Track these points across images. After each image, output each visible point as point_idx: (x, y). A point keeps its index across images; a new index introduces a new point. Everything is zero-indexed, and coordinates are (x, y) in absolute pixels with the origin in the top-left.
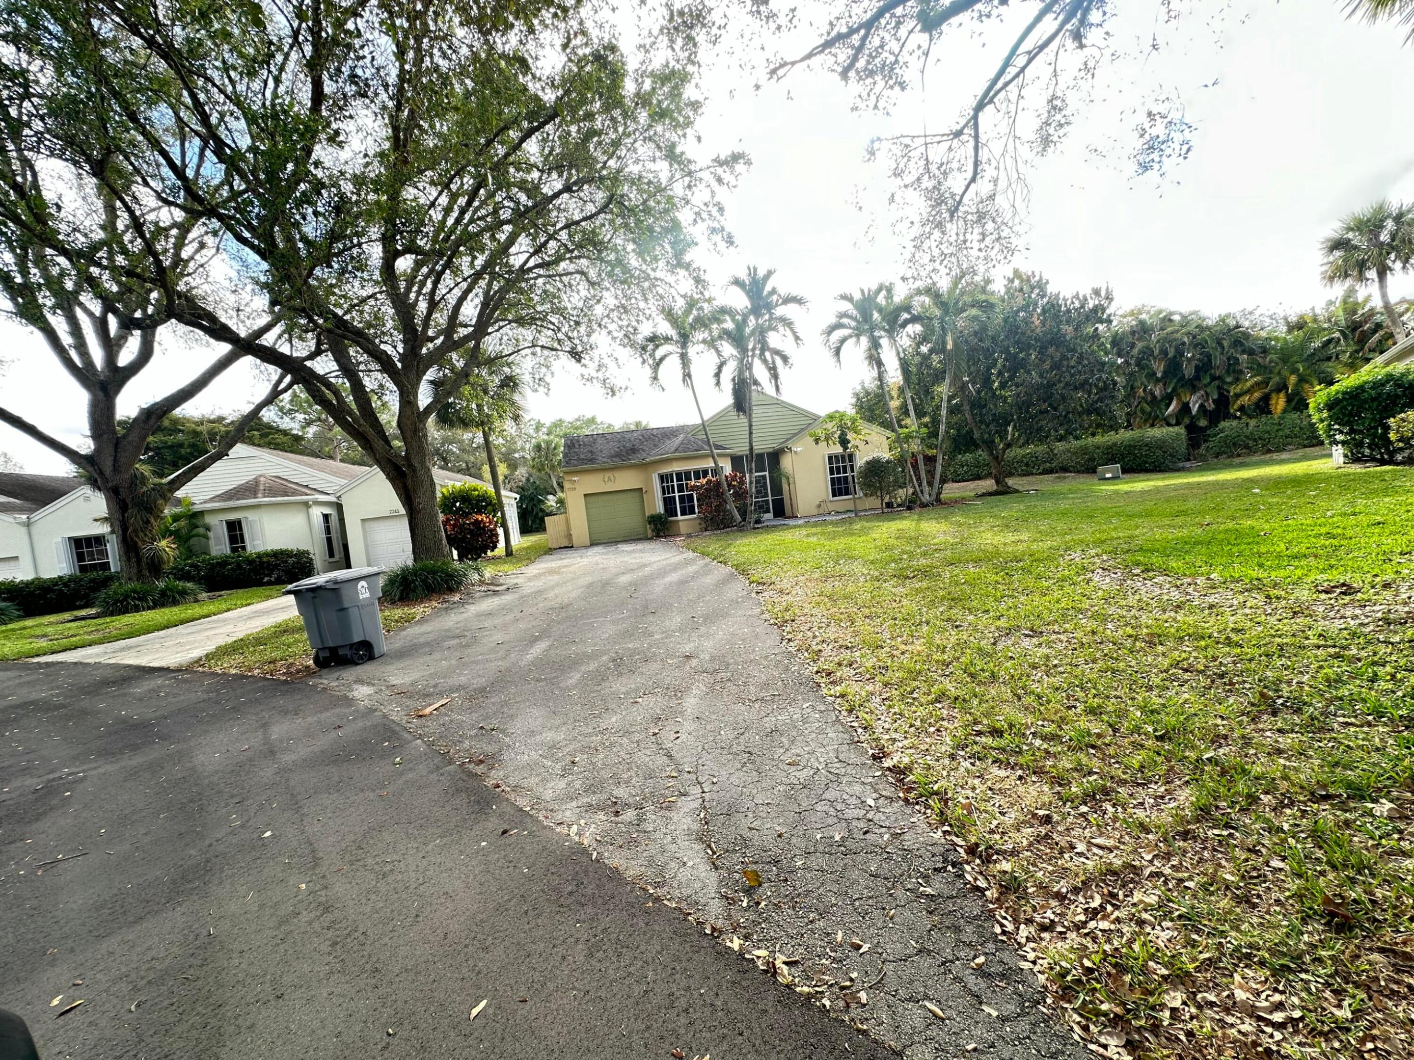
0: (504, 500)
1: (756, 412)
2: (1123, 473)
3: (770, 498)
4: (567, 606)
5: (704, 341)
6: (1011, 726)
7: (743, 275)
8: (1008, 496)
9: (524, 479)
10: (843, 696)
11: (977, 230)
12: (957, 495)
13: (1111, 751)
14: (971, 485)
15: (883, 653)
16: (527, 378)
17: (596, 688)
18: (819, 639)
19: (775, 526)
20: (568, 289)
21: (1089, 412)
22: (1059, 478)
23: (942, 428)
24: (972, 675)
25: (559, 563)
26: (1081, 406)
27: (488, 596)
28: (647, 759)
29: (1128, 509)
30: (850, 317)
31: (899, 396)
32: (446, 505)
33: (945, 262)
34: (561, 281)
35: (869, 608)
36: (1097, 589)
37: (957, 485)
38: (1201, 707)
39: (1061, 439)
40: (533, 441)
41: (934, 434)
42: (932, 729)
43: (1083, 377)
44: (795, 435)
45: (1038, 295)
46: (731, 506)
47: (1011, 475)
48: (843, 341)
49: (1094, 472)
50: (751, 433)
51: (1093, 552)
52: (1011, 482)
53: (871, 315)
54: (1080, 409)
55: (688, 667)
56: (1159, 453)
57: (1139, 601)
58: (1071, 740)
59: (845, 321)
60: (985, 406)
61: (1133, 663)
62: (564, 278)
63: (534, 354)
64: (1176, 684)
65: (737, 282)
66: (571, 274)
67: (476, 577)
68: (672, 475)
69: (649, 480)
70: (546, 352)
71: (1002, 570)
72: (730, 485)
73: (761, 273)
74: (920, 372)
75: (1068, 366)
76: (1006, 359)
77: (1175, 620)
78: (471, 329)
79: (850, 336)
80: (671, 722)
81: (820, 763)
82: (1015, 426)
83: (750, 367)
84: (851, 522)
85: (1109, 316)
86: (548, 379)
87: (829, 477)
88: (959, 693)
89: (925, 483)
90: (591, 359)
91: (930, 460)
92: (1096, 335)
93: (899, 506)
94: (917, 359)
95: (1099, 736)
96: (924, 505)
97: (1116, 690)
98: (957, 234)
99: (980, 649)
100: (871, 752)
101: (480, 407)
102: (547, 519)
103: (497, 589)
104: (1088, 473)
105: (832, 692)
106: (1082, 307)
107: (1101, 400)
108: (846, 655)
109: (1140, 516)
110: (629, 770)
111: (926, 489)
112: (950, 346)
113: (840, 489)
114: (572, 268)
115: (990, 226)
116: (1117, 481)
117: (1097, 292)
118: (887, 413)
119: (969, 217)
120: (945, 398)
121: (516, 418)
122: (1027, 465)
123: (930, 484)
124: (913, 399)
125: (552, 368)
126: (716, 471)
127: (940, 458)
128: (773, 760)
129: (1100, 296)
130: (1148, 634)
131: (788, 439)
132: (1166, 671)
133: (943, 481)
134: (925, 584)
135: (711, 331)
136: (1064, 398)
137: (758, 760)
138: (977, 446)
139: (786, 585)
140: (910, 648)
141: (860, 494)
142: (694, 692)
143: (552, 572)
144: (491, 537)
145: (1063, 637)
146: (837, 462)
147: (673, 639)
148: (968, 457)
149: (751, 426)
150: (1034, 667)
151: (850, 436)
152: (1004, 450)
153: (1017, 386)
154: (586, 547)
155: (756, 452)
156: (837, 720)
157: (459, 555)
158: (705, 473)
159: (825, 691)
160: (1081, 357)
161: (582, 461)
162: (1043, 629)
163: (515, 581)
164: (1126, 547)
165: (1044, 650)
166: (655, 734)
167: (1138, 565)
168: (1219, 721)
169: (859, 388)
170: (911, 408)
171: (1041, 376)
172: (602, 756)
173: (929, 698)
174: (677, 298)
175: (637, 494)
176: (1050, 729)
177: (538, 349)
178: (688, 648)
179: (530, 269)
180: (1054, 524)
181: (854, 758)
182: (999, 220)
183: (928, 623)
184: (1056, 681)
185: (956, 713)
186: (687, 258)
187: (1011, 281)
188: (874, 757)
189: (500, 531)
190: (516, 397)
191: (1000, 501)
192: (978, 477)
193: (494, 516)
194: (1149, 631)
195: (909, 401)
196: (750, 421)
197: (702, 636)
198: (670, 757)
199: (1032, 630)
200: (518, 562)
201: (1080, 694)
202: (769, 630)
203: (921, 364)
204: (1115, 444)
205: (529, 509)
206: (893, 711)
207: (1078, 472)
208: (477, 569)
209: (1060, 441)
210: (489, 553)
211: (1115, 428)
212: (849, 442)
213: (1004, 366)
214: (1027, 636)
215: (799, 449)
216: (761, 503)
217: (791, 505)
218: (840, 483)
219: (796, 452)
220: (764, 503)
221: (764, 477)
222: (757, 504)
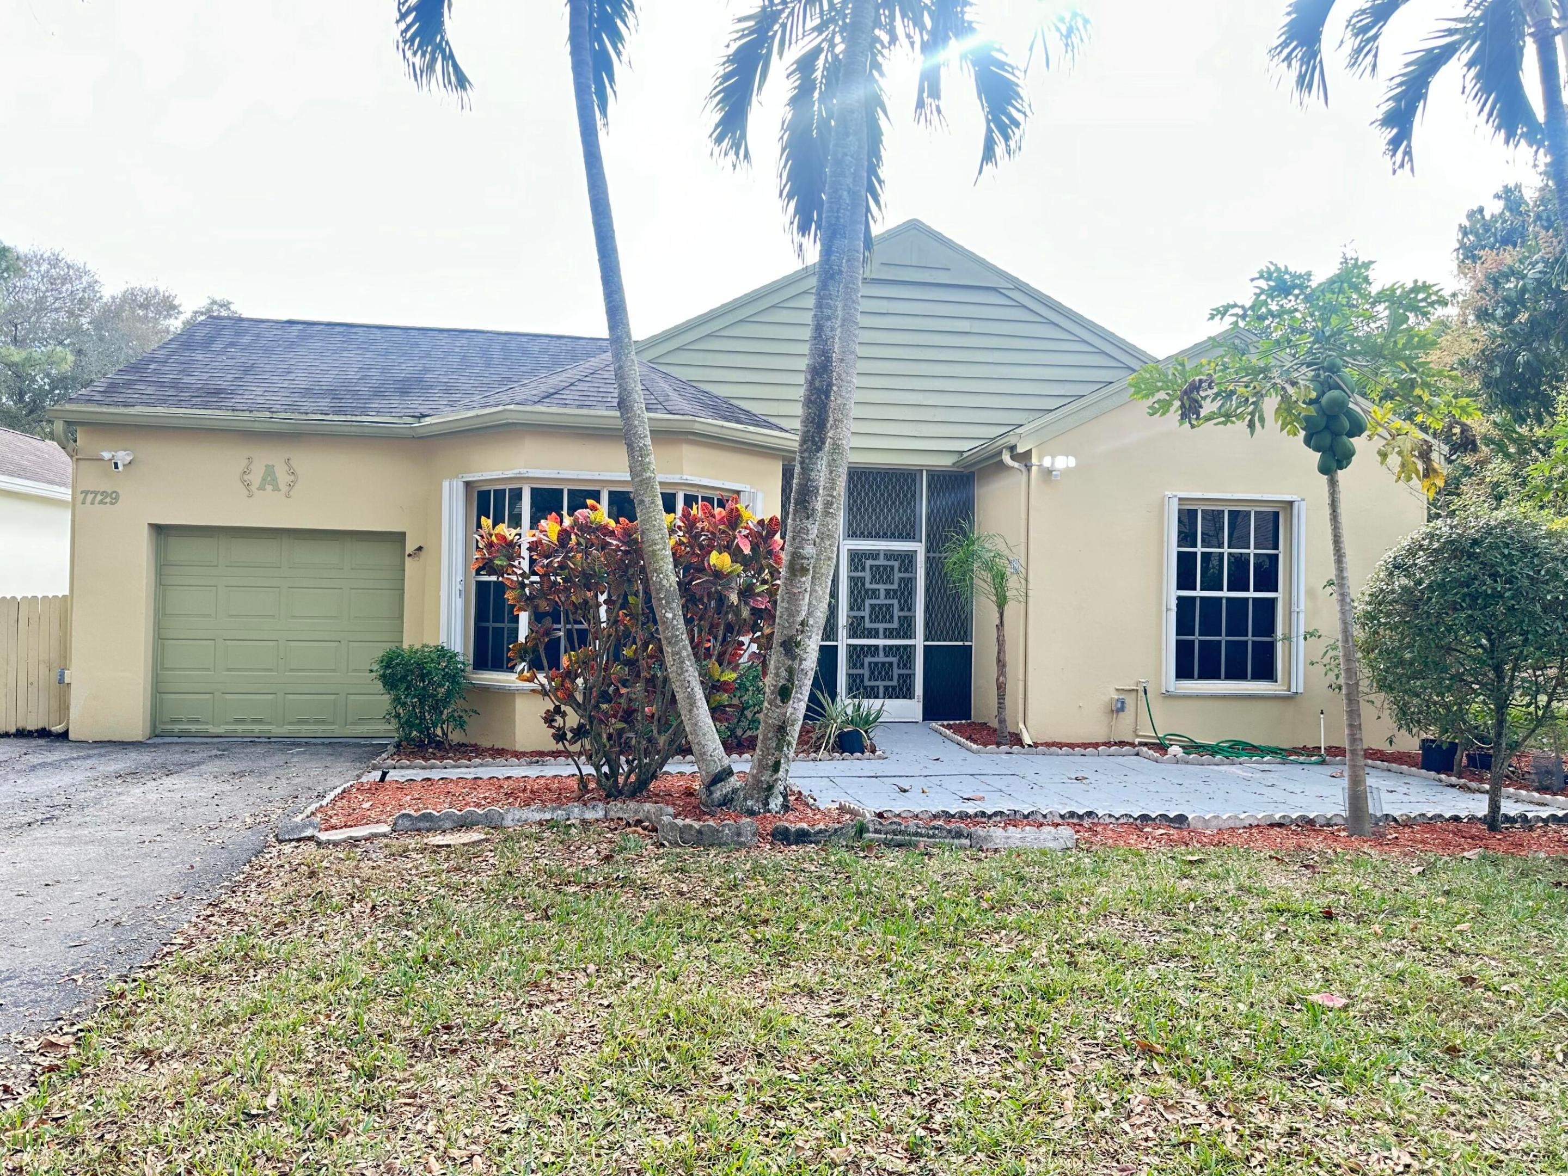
3: (919, 642)
68: (516, 493)
87: (1173, 594)
113: (1210, 650)
131: (1023, 425)
146: (1213, 538)
175: (382, 556)
215: (1063, 462)
216: (881, 658)
217: (1001, 687)
218: (1210, 626)
219: (1048, 473)
220: (894, 660)
221: (908, 559)
222: (867, 660)
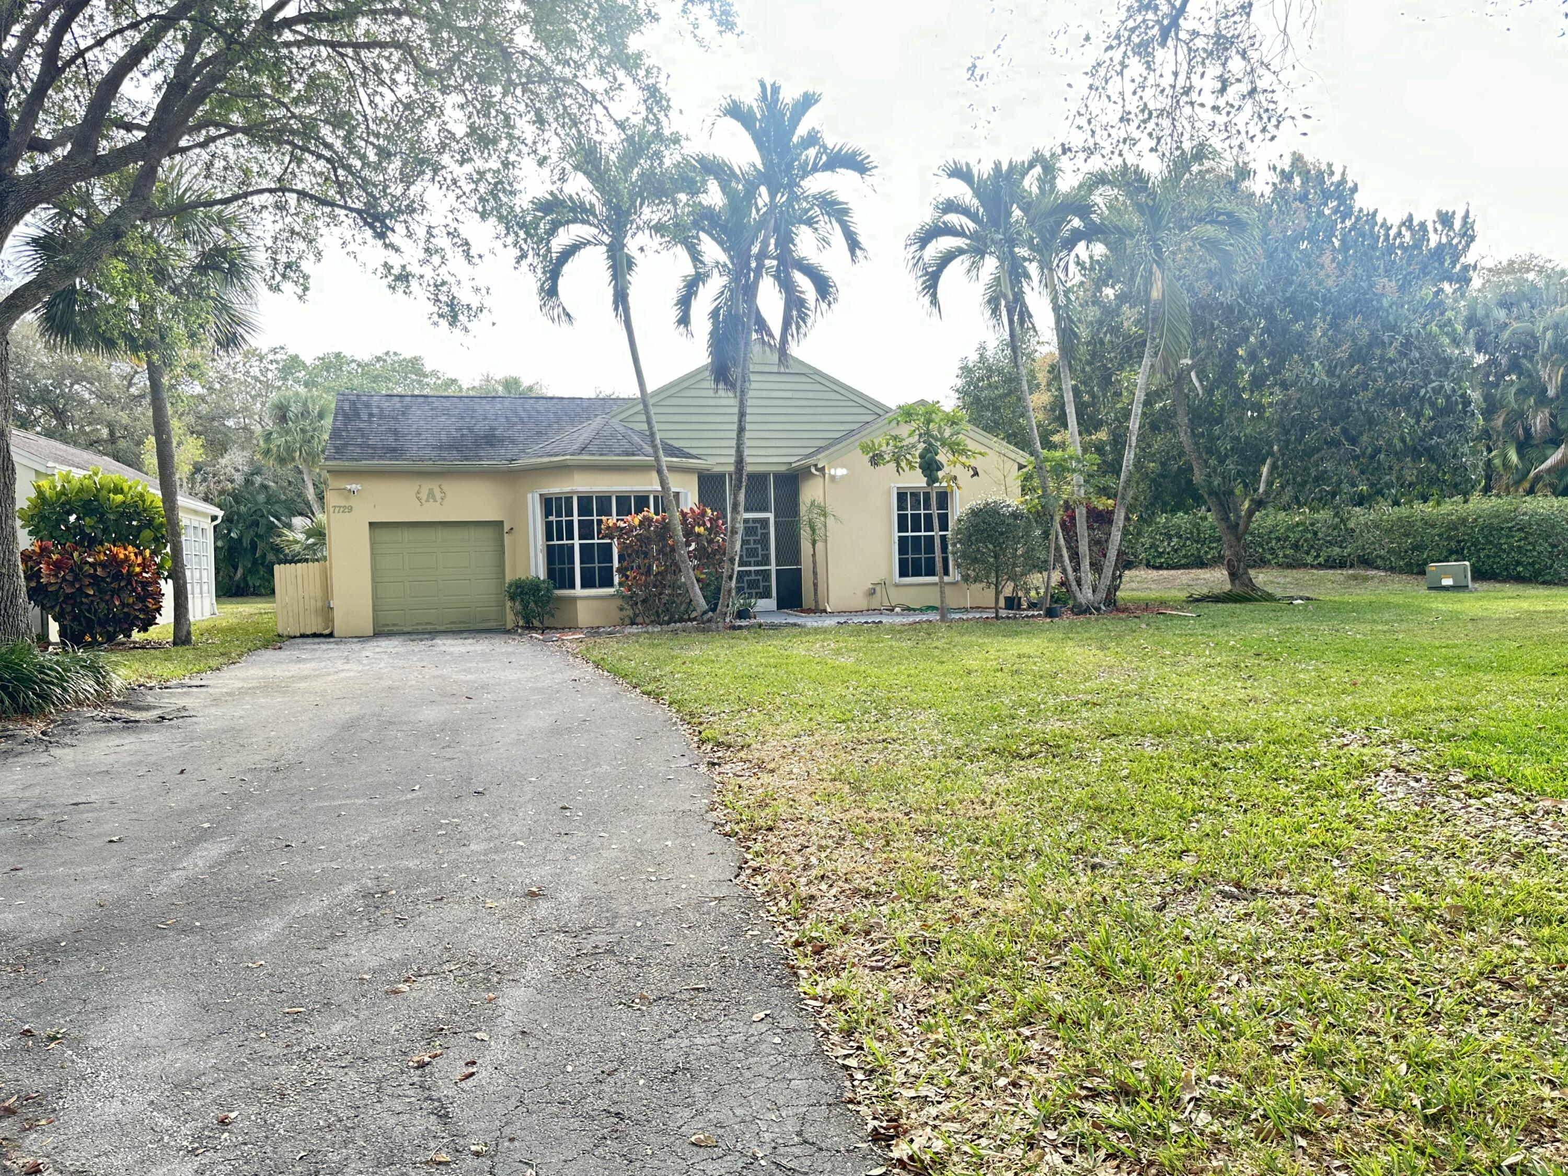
0: (184, 519)
1: (757, 387)
2: (1474, 579)
3: (773, 567)
4: (289, 767)
5: (659, 228)
6: (1157, 1080)
7: (750, 98)
8: (1250, 606)
9: (239, 478)
10: (838, 999)
11: (1213, 69)
12: (1153, 595)
13: (1335, 1143)
14: (1184, 576)
15: (935, 914)
16: (260, 257)
17: (312, 955)
18: (814, 872)
19: (774, 627)
20: (370, 77)
21: (1415, 453)
22: (1355, 578)
23: (1129, 457)
24: (1103, 972)
25: (294, 669)
26: (1402, 439)
27: (110, 731)
28: (392, 1121)
29: (1468, 652)
30: (965, 211)
31: (1049, 384)
32: (43, 518)
33: (1151, 126)
34: (358, 60)
35: (928, 813)
36: (1377, 810)
37: (1154, 574)
38: (1519, 1059)
39: (1361, 500)
40: (274, 396)
41: (1114, 468)
42: (1002, 1082)
43: (1408, 384)
44: (837, 441)
45: (1336, 211)
46: (689, 577)
47: (1262, 563)
48: (946, 259)
49: (1423, 573)
50: (741, 430)
51: (1385, 734)
52: (1261, 578)
53: (1009, 214)
54: (1399, 445)
55: (526, 919)
56: (1544, 546)
57: (1451, 838)
58: (1265, 1117)
59: (953, 219)
60: (1219, 421)
61: (1414, 965)
62: (364, 53)
63: (281, 207)
64: (1483, 1011)
65: (735, 111)
66: (383, 45)
67: (88, 685)
68: (569, 500)
69: (518, 507)
70: (307, 206)
71: (1207, 757)
72: (689, 533)
73: (789, 95)
74: (1096, 342)
75: (1382, 359)
76: (1266, 330)
77: (1507, 882)
78: (140, 135)
79: (961, 252)
80: (462, 1039)
81: (761, 1144)
82: (1274, 467)
83: (750, 291)
84: (930, 630)
85: (1466, 268)
86: (307, 266)
87: (896, 535)
88: (1068, 1006)
89: (1086, 564)
90: (410, 235)
91: (1101, 519)
92: (1437, 306)
93: (1032, 606)
94: (1093, 313)
95: (1319, 1110)
96: (1081, 610)
97: (1371, 1017)
98: (1176, 74)
99: (1129, 917)
100: (872, 1124)
101: (146, 311)
102: (281, 571)
103: (137, 716)
104: (1411, 573)
105: (819, 990)
106: (1417, 245)
107: (1438, 431)
108: (862, 911)
109: (1489, 668)
110: (345, 1143)
111: (1088, 576)
112: (1155, 294)
113: (916, 562)
114: (383, 32)
115: (1236, 65)
116: (1461, 595)
117: (1445, 219)
118: (1022, 415)
119: (1200, 43)
120: (1140, 396)
121: (229, 341)
122: (1296, 546)
123: (1096, 567)
124: (1077, 392)
125: (320, 243)
126: (664, 501)
127: (1119, 517)
128: (665, 1133)
129: (1451, 228)
130: (1450, 908)
131: (820, 450)
132: (1471, 985)
133: (1126, 563)
134: (1048, 773)
135: (675, 203)
136: (1371, 421)
137: (634, 1132)
138: (1199, 500)
139: (769, 751)
140: (992, 904)
141: (955, 574)
142: (528, 975)
143: (269, 687)
144: (142, 599)
145: (1294, 904)
146: (916, 506)
147: (509, 855)
148: (1181, 519)
149: (742, 414)
150: (1228, 961)
151: (943, 456)
152: (1251, 513)
153: (1284, 386)
154: (362, 638)
155: (749, 469)
156: (819, 1051)
157: (62, 633)
158: (642, 501)
159: (804, 986)
160: (1407, 344)
161: (373, 451)
162: (1260, 882)
163: (181, 703)
164: (1448, 727)
165: (1252, 928)
166: (422, 1065)
167: (1462, 766)
168: (1546, 1091)
169: (974, 357)
170: (1071, 410)
171: (1330, 372)
172: (290, 1110)
173: (1011, 1014)
174: (608, 126)
175: (489, 534)
176: (1233, 1090)
177: (292, 198)
178: (538, 875)
179: (288, 23)
180: (1327, 670)
181: (835, 1136)
182: (1252, 54)
183: (1038, 853)
184: (1259, 991)
185: (1056, 1049)
186: (634, 43)
187: (1287, 177)
188: (876, 1137)
189: (167, 588)
190: (233, 296)
191: (1232, 615)
192: (1200, 563)
193: (154, 553)
194: (1457, 901)
195: (1069, 397)
196: (742, 405)
197: (573, 851)
198: (444, 1117)
199: (1238, 885)
200: (198, 659)
201: (1302, 1024)
202: (717, 848)
203: (1101, 323)
204: (1464, 521)
205: (246, 542)
206: (933, 1037)
207: (1392, 569)
208: (94, 670)
209: (1360, 504)
210: (136, 636)
211: (1463, 489)
212: (939, 468)
213: (1263, 344)
214: (1226, 895)
215: (841, 472)
216: (753, 577)
217: (815, 585)
218: (916, 549)
219: (833, 478)
220: (760, 578)
221: (765, 522)
222: (746, 579)
